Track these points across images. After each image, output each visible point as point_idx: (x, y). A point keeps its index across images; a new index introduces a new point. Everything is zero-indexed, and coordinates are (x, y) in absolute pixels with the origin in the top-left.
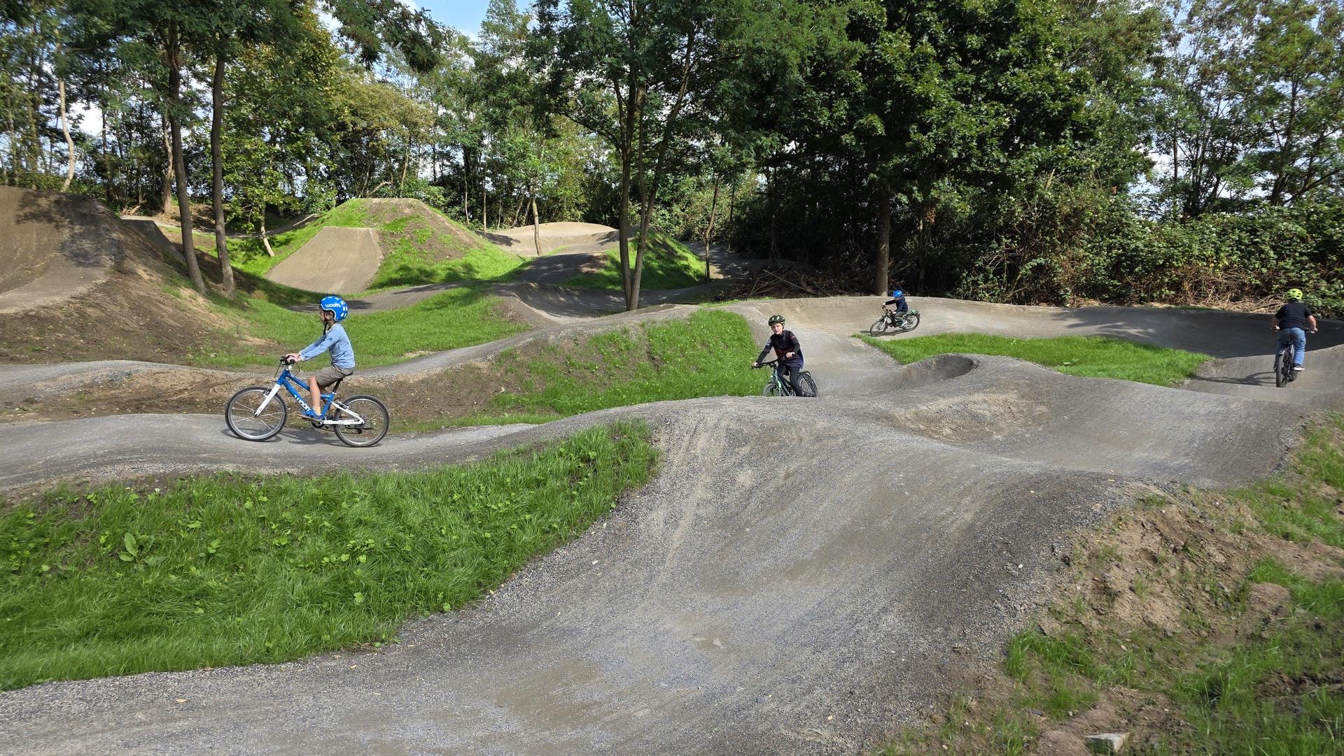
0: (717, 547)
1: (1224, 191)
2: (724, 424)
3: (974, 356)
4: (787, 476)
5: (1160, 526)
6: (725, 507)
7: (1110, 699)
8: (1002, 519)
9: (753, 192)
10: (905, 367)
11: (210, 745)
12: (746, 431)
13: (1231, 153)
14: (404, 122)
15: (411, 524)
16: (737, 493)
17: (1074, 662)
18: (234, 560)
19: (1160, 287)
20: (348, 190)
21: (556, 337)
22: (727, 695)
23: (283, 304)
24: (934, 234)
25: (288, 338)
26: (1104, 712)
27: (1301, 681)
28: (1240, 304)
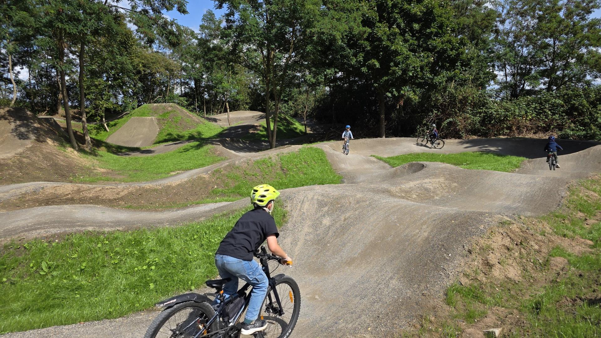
0: (315, 253)
1: (527, 87)
2: (316, 197)
3: (424, 163)
4: (345, 220)
5: (510, 234)
6: (318, 235)
7: (493, 313)
8: (441, 234)
9: (324, 94)
10: (394, 168)
12: (326, 200)
13: (529, 70)
14: (167, 69)
15: (175, 250)
16: (323, 228)
17: (476, 297)
18: (93, 271)
19: (503, 129)
20: (142, 101)
21: (239, 162)
22: (323, 321)
23: (114, 153)
24: (404, 110)
25: (117, 168)
26: (490, 319)
27: (575, 300)
28: (537, 135)
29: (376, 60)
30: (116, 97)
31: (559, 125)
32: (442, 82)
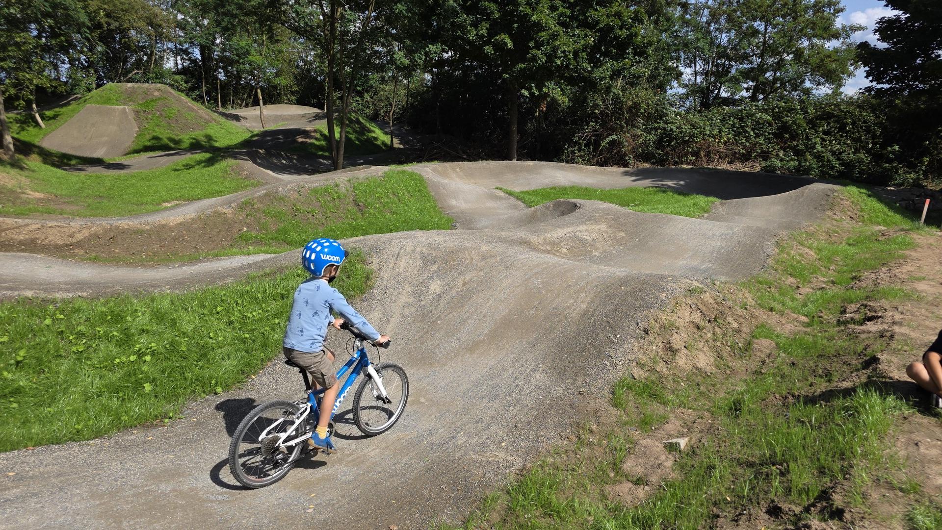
0: (418, 335)
1: (724, 93)
2: (418, 249)
3: (578, 201)
4: (464, 284)
5: (701, 306)
6: (421, 307)
7: (676, 417)
8: (605, 307)
9: (422, 85)
10: (533, 209)
11: (41, 505)
12: (434, 254)
13: (728, 68)
14: (151, 24)
15: (185, 330)
16: (430, 297)
17: (654, 396)
18: (40, 365)
19: (686, 154)
20: (105, 77)
21: (284, 189)
22: (433, 435)
23: (58, 166)
24: (546, 119)
25: (64, 192)
26: (673, 426)
27: (787, 398)
28: (733, 165)
29: (507, 36)
30: (56, 67)
31: (763, 152)
32: (605, 78)
